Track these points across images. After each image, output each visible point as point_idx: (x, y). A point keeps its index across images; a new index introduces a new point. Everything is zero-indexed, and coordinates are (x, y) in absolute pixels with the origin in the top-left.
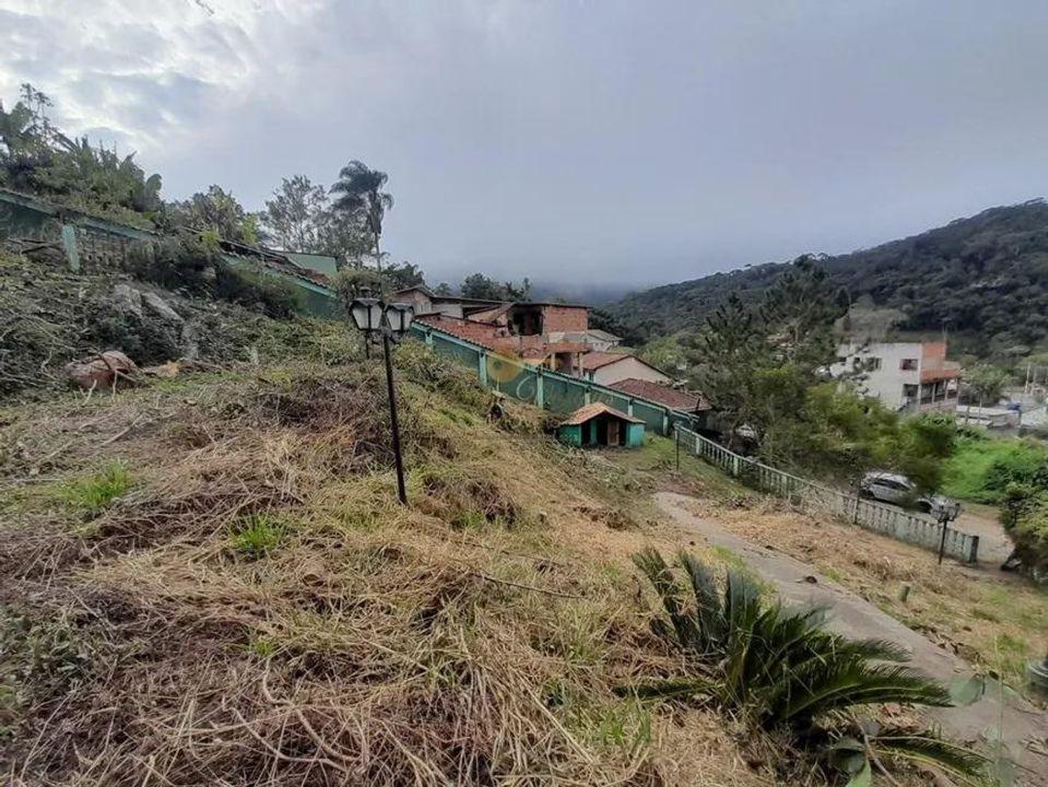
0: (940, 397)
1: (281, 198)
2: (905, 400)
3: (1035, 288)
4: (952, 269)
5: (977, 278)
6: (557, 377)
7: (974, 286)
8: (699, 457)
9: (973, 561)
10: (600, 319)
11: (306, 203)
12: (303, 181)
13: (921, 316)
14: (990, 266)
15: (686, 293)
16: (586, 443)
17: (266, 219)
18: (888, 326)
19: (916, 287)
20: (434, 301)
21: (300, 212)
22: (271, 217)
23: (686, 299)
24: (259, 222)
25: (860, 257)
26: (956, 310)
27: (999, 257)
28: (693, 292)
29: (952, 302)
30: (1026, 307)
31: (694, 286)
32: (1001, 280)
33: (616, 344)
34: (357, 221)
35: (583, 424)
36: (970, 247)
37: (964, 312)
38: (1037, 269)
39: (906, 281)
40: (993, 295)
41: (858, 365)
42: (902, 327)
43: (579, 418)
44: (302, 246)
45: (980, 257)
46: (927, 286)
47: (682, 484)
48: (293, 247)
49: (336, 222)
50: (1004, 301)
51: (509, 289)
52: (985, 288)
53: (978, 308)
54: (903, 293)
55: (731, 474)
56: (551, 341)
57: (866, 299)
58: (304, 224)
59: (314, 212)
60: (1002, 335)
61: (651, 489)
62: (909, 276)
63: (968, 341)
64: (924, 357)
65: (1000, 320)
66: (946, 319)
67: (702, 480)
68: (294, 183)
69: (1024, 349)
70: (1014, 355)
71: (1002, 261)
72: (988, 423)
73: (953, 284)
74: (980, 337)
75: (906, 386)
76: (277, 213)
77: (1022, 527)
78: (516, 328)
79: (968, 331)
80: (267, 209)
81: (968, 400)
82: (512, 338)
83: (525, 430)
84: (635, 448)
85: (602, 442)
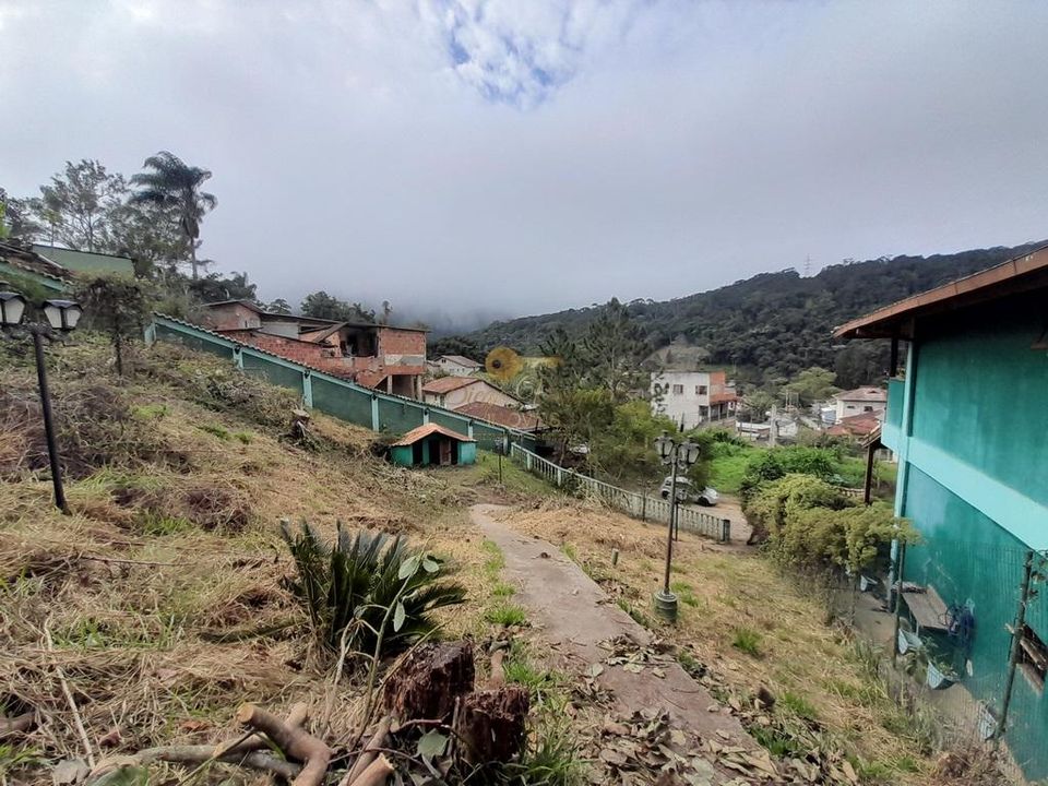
0: (723, 416)
1: (61, 184)
2: (701, 418)
3: (789, 335)
4: (736, 318)
5: (752, 326)
6: (393, 399)
7: (751, 331)
8: (531, 471)
9: (726, 540)
10: (463, 346)
11: (98, 193)
12: (95, 167)
13: (719, 353)
14: (761, 316)
15: (544, 325)
16: (418, 463)
17: (39, 207)
18: (697, 360)
19: (714, 331)
20: (264, 317)
21: (88, 203)
22: (46, 206)
23: (544, 331)
24: (28, 210)
25: (675, 303)
26: (740, 349)
27: (766, 310)
28: (550, 325)
29: (737, 344)
30: (785, 349)
31: (550, 320)
32: (767, 328)
33: (477, 369)
34: (170, 221)
35: (414, 444)
36: (747, 302)
37: (745, 351)
38: (791, 320)
39: (708, 325)
40: (763, 338)
41: (658, 389)
42: (706, 361)
43: (412, 437)
44: (90, 244)
45: (753, 309)
46: (721, 329)
47: (504, 496)
48: (76, 244)
49: (141, 218)
50: (770, 344)
51: (359, 311)
52: (758, 334)
53: (754, 348)
54: (705, 335)
55: (555, 485)
56: (387, 363)
57: (681, 338)
58: (95, 218)
59: (110, 205)
60: (770, 369)
61: (471, 502)
62: (709, 322)
63: (750, 373)
64: (711, 384)
65: (769, 358)
66: (734, 356)
67: (525, 491)
68: (81, 168)
69: (785, 380)
70: (778, 384)
71: (768, 313)
72: (757, 435)
73: (738, 329)
74: (757, 370)
75: (701, 407)
76: (55, 202)
77: (750, 508)
78: (349, 349)
79: (749, 365)
80: (41, 196)
81: (746, 418)
82: (346, 359)
83: (351, 450)
84: (466, 465)
85: (435, 461)
